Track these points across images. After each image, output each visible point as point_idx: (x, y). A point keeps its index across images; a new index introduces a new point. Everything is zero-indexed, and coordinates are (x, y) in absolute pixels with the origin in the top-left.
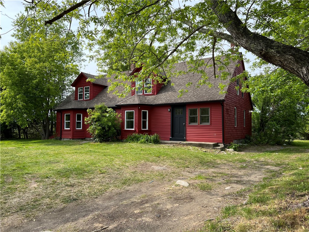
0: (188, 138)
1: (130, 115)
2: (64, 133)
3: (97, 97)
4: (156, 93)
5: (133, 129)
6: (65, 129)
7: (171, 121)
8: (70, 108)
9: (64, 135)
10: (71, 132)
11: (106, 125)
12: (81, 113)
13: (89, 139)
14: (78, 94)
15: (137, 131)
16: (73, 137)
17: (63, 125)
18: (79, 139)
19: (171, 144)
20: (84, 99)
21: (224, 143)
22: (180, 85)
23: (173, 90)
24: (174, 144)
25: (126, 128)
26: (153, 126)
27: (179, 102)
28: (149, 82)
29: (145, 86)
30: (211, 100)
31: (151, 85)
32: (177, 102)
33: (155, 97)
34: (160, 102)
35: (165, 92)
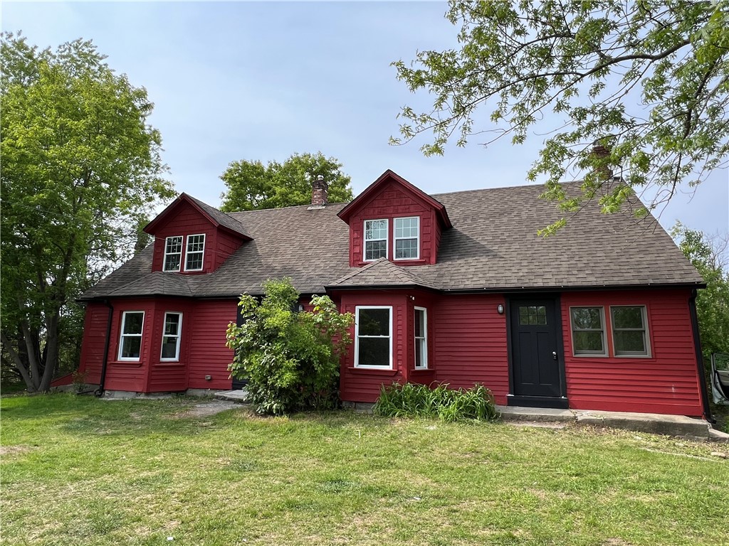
0: (573, 399)
1: (373, 322)
2: (113, 371)
3: (228, 267)
4: (433, 259)
5: (390, 368)
6: (121, 359)
7: (508, 342)
8: (148, 292)
9: (115, 380)
10: (144, 371)
11: (314, 354)
12: (178, 311)
13: (199, 393)
14: (165, 254)
15: (404, 373)
16: (149, 386)
17: (112, 347)
18: (169, 393)
19: (540, 419)
20: (185, 270)
21: (708, 417)
22: (503, 242)
23: (487, 252)
24: (551, 420)
25: (360, 363)
26: (443, 359)
27: (541, 285)
28: (409, 228)
29: (395, 239)
30: (658, 282)
31: (418, 237)
32: (531, 285)
33: (433, 268)
34: (467, 283)
35: (462, 256)
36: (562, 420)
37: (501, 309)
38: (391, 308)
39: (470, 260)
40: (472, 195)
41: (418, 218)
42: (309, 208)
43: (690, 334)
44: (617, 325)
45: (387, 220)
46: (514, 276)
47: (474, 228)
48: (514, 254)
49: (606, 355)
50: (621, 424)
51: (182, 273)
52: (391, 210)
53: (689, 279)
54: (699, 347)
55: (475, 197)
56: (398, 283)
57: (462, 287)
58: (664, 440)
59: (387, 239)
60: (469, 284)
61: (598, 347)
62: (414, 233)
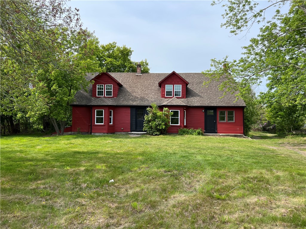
0: (218, 131)
1: (176, 114)
4: (185, 97)
5: (179, 125)
6: (96, 124)
7: (204, 119)
9: (96, 130)
10: (106, 127)
12: (112, 110)
14: (97, 90)
16: (108, 131)
17: (93, 120)
19: (212, 135)
20: (106, 96)
21: (244, 134)
22: (202, 93)
23: (199, 96)
24: (215, 135)
25: (171, 124)
26: (189, 123)
27: (213, 105)
28: (179, 88)
29: (174, 91)
30: (237, 106)
31: (181, 91)
32: (211, 105)
33: (185, 99)
34: (195, 104)
35: (192, 96)
36: (217, 135)
37: (203, 111)
38: (179, 111)
39: (195, 98)
40: (190, 75)
41: (181, 85)
42: (136, 74)
43: (242, 117)
44: (228, 115)
45: (172, 85)
46: (206, 103)
47: (193, 87)
48: (206, 97)
49: (226, 122)
50: (228, 135)
51: (105, 97)
52: (173, 82)
53: (243, 105)
54: (244, 119)
55: (191, 76)
56: (181, 105)
57: (194, 105)
58: (236, 138)
59: (172, 91)
60: (196, 105)
61: (224, 120)
62: (180, 90)
